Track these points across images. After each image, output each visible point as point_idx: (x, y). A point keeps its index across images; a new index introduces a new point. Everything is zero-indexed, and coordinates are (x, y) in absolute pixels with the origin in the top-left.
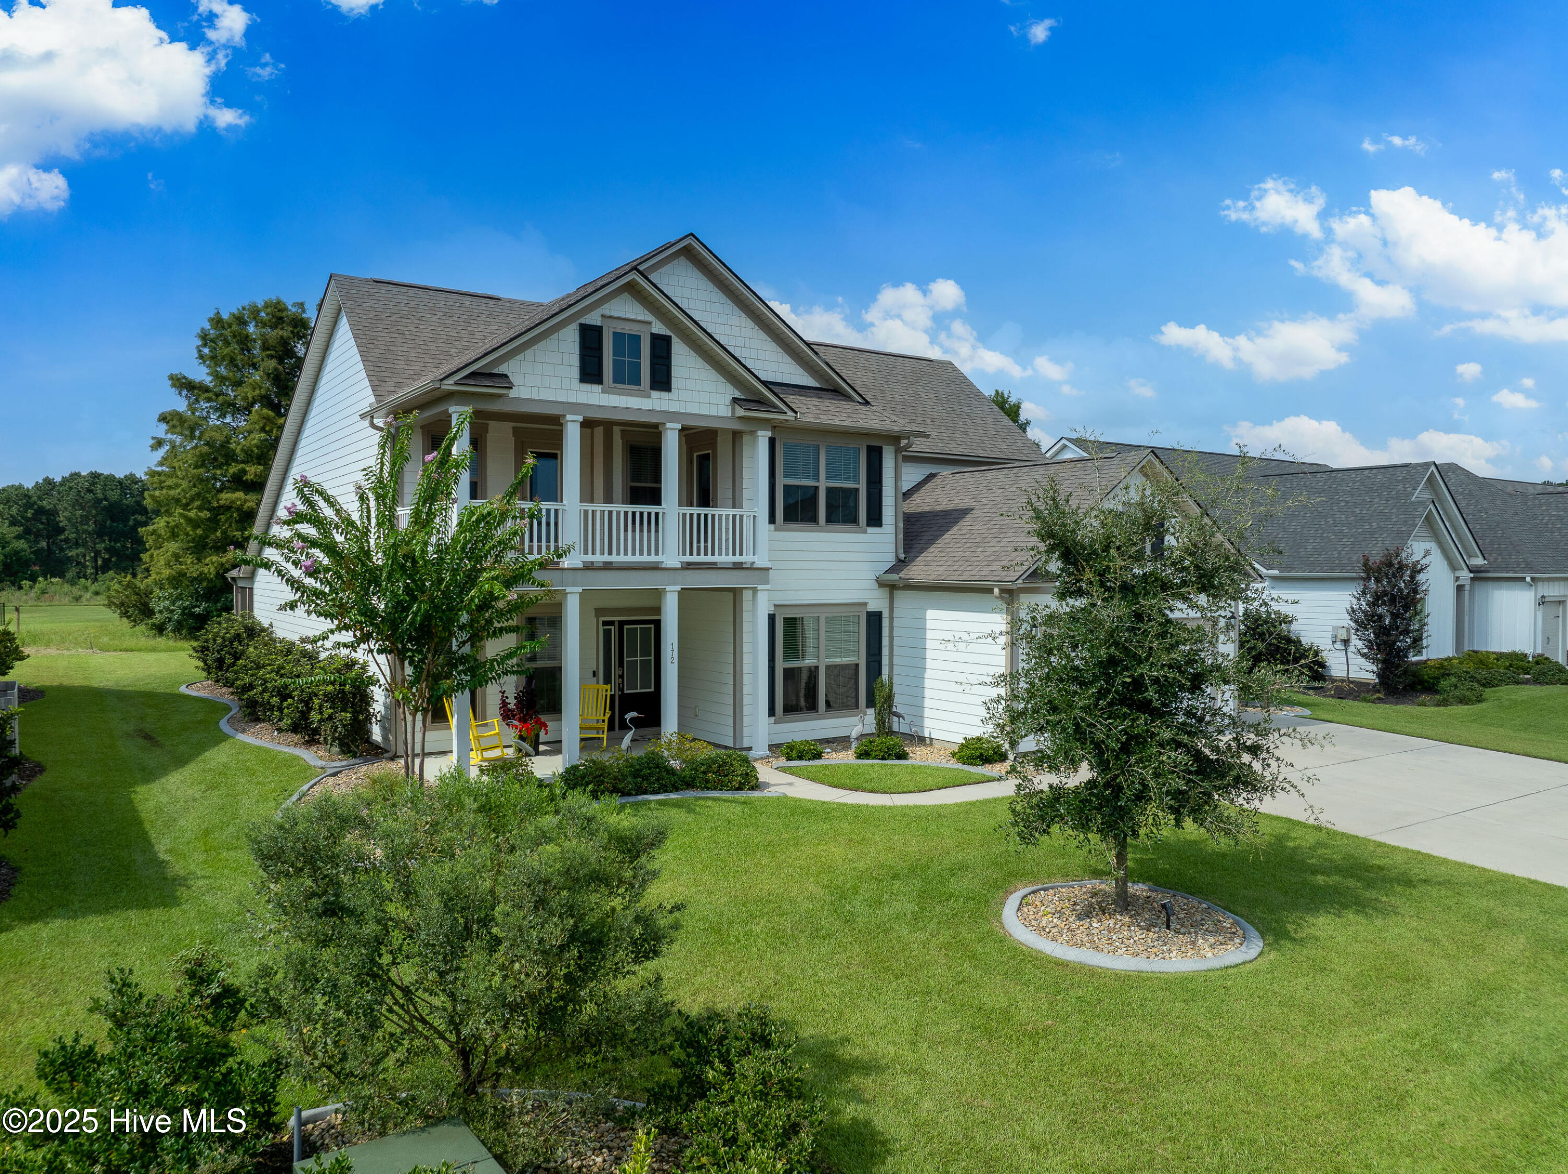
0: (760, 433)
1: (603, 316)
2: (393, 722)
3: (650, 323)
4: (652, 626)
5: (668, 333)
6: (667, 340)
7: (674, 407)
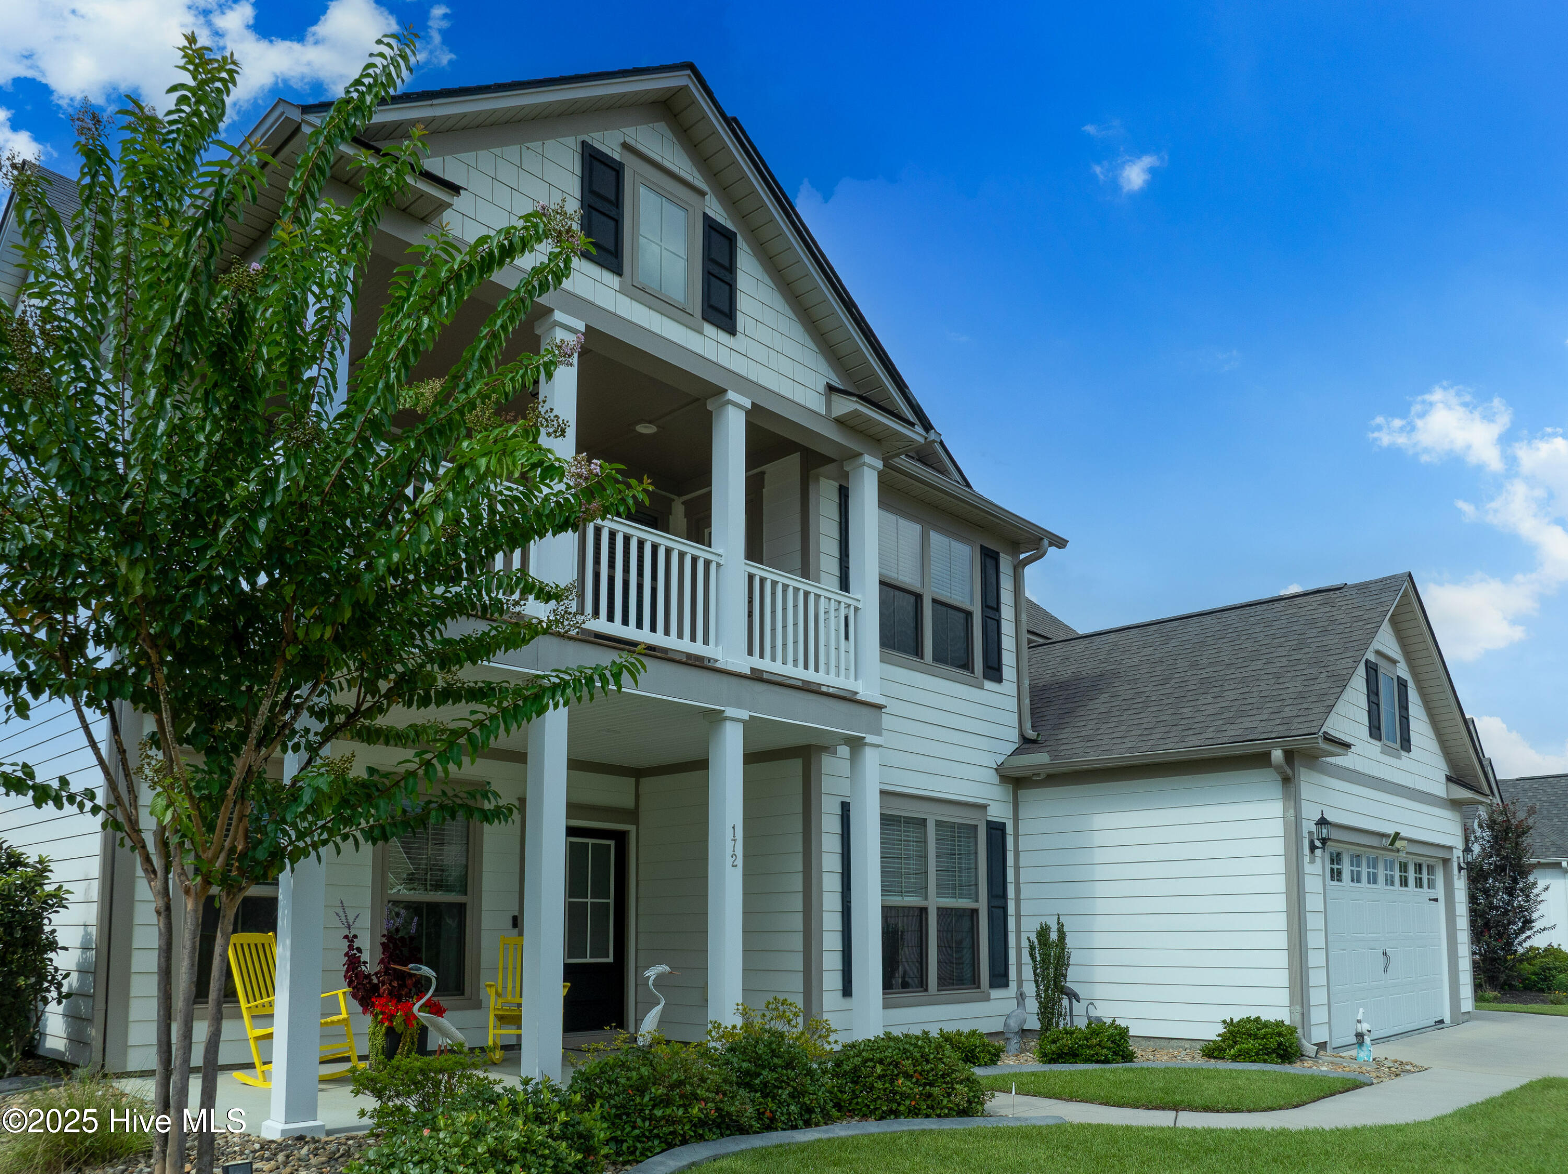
0: (867, 458)
1: (625, 146)
2: (101, 1005)
3: (702, 194)
4: (612, 843)
5: (729, 225)
6: (729, 238)
7: (739, 365)
